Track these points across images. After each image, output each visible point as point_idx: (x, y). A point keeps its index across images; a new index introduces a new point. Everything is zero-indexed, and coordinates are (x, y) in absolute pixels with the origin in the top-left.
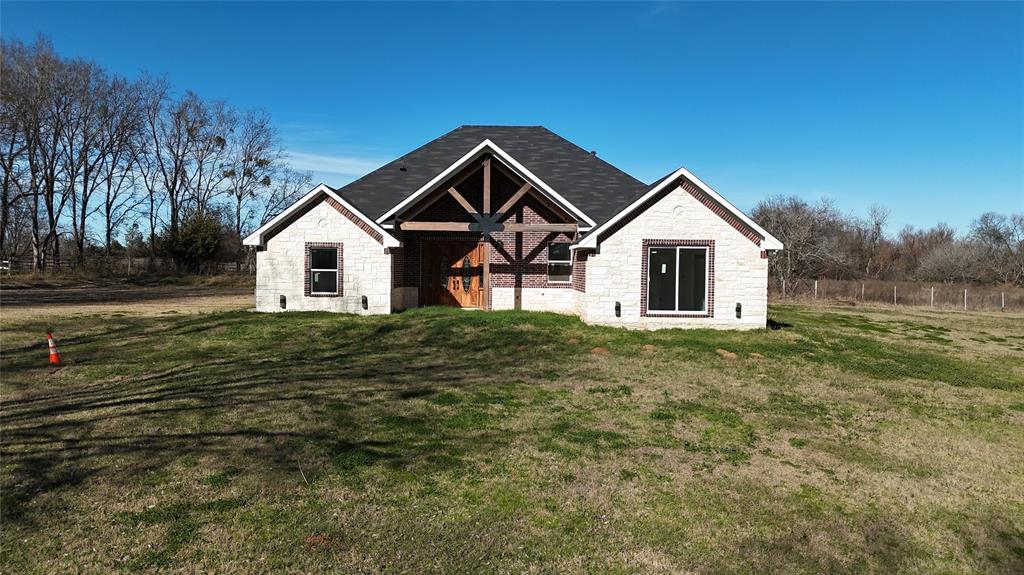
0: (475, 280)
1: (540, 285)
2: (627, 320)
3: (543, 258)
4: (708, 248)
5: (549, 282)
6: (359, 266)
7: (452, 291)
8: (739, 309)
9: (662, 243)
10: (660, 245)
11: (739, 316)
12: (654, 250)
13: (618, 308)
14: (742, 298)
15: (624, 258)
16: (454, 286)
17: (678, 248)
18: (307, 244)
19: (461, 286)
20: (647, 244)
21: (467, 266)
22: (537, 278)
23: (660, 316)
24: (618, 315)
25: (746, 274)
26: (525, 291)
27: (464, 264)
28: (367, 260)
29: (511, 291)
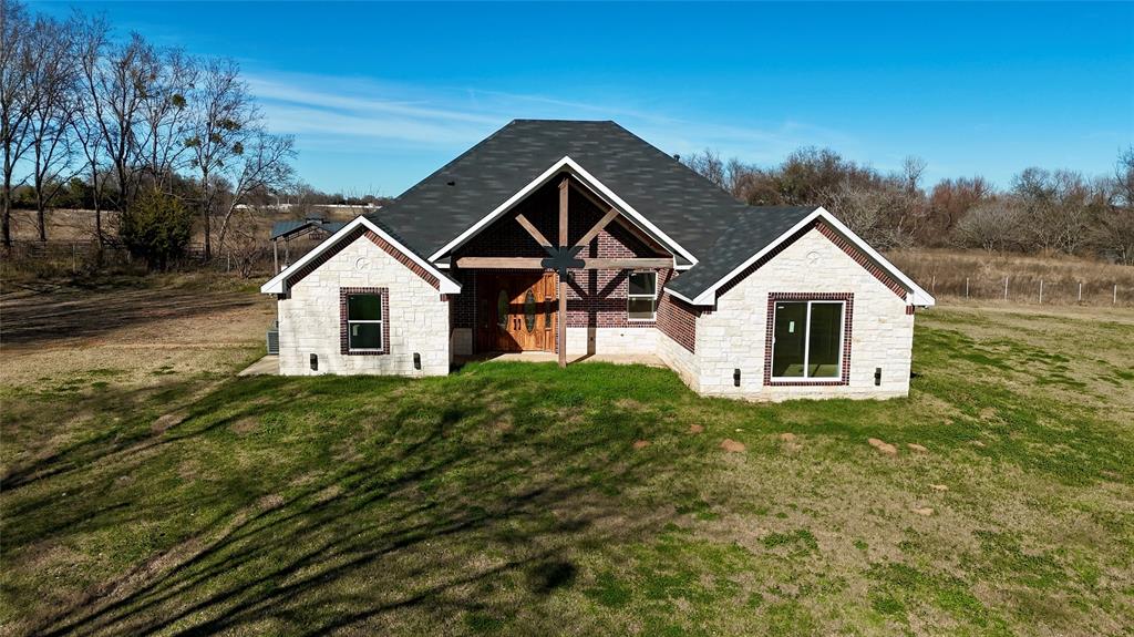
0: (540, 319)
1: (618, 325)
2: (747, 390)
3: (623, 292)
4: (845, 302)
5: (629, 320)
6: (409, 316)
7: (512, 332)
8: (878, 376)
9: (792, 297)
10: (789, 299)
11: (878, 384)
12: (781, 304)
13: (737, 376)
14: (883, 361)
15: (746, 315)
16: (514, 326)
17: (810, 303)
18: (343, 290)
19: (523, 326)
20: (773, 297)
21: (530, 302)
22: (615, 316)
23: (787, 384)
24: (737, 384)
25: (890, 333)
26: (599, 331)
27: (526, 300)
28: (419, 309)
29: (584, 331)
